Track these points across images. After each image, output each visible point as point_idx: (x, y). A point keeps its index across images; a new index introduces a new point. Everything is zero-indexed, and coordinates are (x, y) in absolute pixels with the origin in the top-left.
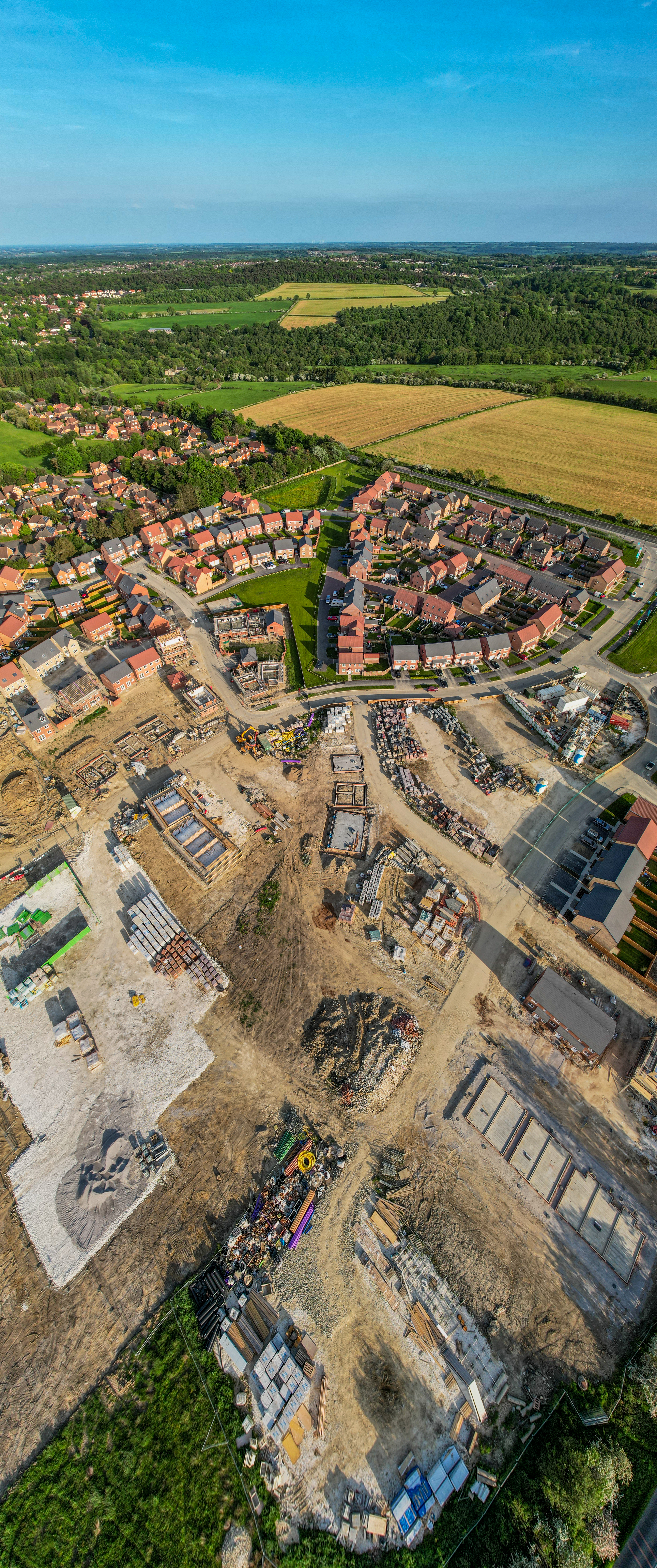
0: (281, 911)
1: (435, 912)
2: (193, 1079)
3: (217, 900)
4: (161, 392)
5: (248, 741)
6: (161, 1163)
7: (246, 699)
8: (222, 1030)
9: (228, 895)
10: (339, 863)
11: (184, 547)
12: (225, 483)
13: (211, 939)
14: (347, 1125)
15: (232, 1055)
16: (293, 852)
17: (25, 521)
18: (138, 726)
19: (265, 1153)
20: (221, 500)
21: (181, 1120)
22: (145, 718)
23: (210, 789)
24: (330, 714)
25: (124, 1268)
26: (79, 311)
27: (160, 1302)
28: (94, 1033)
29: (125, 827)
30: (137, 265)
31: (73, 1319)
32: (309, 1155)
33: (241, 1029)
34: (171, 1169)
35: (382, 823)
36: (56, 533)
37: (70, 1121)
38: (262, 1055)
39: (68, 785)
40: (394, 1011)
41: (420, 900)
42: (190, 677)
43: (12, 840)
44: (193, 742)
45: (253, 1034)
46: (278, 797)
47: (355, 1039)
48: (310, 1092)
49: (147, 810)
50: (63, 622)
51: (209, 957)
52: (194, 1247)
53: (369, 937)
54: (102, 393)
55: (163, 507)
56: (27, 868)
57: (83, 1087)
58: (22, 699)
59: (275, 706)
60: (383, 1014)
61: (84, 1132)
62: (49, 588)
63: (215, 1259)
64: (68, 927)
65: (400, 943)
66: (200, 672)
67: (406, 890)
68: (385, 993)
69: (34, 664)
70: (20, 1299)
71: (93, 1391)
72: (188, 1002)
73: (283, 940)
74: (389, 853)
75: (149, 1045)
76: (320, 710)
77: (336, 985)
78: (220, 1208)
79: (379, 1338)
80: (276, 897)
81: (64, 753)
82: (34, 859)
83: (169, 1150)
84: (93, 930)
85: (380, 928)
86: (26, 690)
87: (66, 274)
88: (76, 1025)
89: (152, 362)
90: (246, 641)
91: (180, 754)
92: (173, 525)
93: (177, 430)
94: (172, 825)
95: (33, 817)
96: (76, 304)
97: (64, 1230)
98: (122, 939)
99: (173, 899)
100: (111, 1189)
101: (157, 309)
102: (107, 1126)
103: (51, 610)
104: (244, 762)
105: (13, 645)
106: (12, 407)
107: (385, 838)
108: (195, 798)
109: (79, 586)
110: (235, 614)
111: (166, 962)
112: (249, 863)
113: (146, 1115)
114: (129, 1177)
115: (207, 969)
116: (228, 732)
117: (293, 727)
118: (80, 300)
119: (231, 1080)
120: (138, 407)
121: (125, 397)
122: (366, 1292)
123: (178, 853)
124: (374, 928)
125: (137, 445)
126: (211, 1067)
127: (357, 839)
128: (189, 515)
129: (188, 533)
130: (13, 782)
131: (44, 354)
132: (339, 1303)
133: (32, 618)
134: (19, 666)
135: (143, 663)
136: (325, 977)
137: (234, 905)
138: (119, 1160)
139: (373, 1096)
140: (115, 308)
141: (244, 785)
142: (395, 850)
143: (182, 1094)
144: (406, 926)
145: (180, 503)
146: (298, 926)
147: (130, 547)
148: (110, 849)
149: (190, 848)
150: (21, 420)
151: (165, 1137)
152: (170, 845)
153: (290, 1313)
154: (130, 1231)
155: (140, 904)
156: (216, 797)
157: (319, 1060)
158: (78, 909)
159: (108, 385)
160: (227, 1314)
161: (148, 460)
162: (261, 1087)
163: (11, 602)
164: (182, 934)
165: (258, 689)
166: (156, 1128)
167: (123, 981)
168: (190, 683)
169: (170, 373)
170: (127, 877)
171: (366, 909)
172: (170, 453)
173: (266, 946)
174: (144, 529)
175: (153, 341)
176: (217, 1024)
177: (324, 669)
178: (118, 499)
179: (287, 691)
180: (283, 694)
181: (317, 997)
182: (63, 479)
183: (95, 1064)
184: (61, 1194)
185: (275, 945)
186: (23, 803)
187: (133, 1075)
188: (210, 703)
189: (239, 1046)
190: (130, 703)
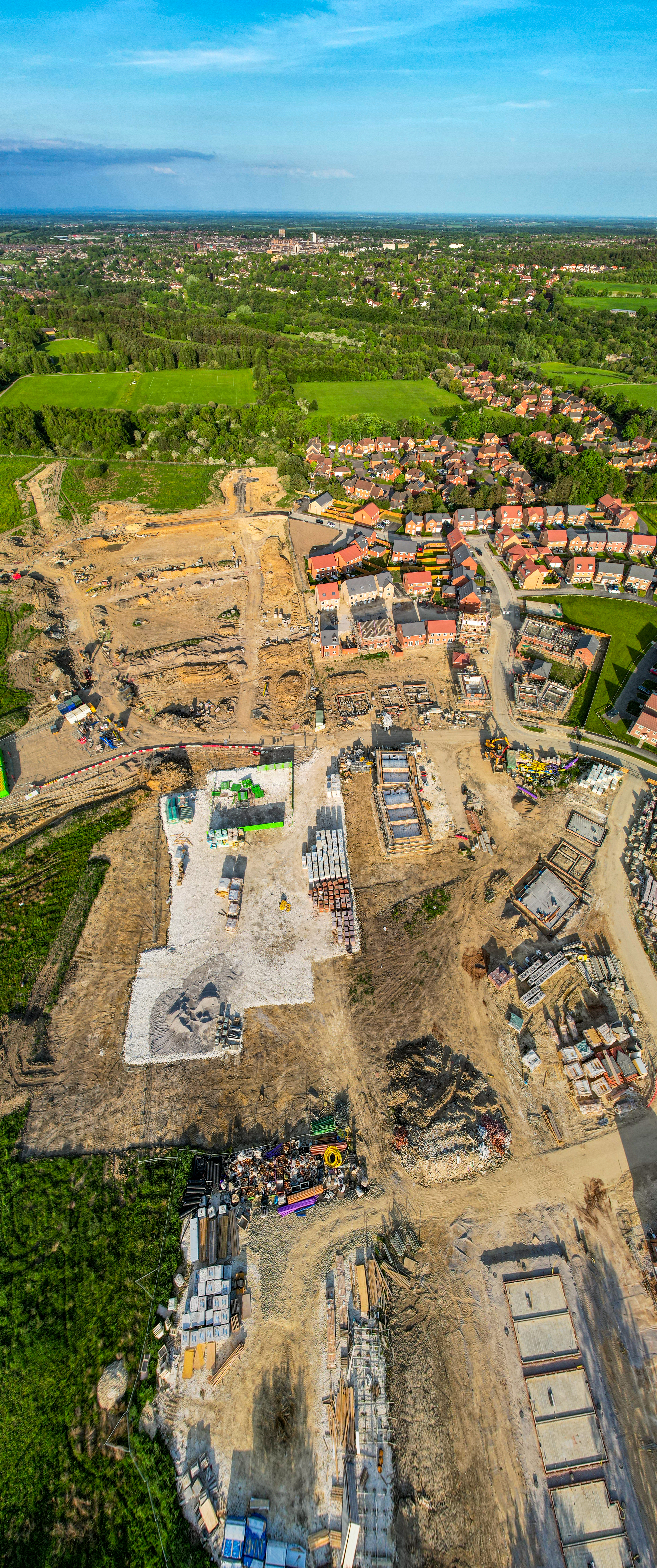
0: (438, 926)
1: (597, 1053)
2: (289, 1003)
3: (390, 874)
4: (590, 377)
5: (496, 749)
6: (230, 1044)
7: (516, 709)
8: (331, 984)
9: (400, 876)
10: (521, 924)
11: (533, 538)
12: (610, 486)
13: (365, 902)
14: (385, 1164)
15: (327, 1012)
16: (481, 878)
17: (404, 471)
18: (405, 684)
19: (305, 1115)
20: (596, 502)
21: (262, 1026)
22: (414, 680)
23: (436, 773)
24: (595, 770)
25: (166, 1094)
26: (549, 284)
27: (171, 1144)
28: (243, 905)
29: (349, 763)
30: (634, 240)
31: (120, 1093)
32: (338, 1156)
33: (345, 997)
34: (234, 1056)
35: (592, 918)
36: (425, 489)
37: (194, 955)
38: (349, 1034)
39: (325, 703)
40: (493, 1108)
41: (588, 1027)
42: (473, 663)
43: (266, 722)
44: (444, 722)
45: (353, 1010)
46: (495, 818)
47: (438, 1098)
48: (371, 1104)
49: (374, 759)
50: (391, 565)
51: (355, 916)
52: (215, 1130)
53: (508, 1018)
54: (531, 367)
55: (531, 493)
56: (265, 750)
57: (215, 938)
58: (329, 616)
59: (541, 730)
60: (479, 1101)
61: (197, 971)
62: (395, 533)
63: (223, 1155)
64: (270, 812)
65: (539, 1051)
66: (485, 663)
67: (579, 1005)
68: (494, 1086)
69: (352, 591)
70: (103, 1045)
71: (103, 1154)
72: (319, 938)
73: (424, 953)
74: (581, 952)
75: (273, 947)
76: (586, 759)
77: (449, 1033)
78: (249, 1122)
79: (301, 1373)
80: (440, 911)
81: (336, 675)
82: (273, 746)
83: (241, 1040)
84: (284, 827)
85: (526, 1019)
86: (335, 610)
87: (555, 246)
88: (235, 888)
89: (598, 344)
90: (547, 654)
91: (427, 727)
92: (533, 513)
93: (587, 418)
94: (387, 785)
95: (288, 713)
96: (550, 276)
97: (149, 1026)
98: (300, 850)
99: (354, 846)
100: (189, 1027)
101: (632, 289)
102: (214, 981)
103: (388, 551)
104: (481, 767)
105: (344, 569)
106: (443, 367)
107: (587, 936)
108: (419, 773)
109: (420, 540)
110: (549, 622)
111: (321, 893)
112: (434, 860)
113: (241, 998)
114: (205, 1031)
115: (348, 925)
116: (481, 731)
117: (549, 760)
118: (555, 273)
119: (315, 1031)
120: (559, 388)
121: (551, 376)
122: (314, 1322)
123: (379, 810)
124: (519, 1014)
125: (539, 424)
126: (306, 1006)
127: (554, 914)
128: (554, 508)
129: (543, 527)
130: (289, 678)
131: (495, 322)
132: (289, 1302)
133: (369, 553)
134: (340, 588)
135: (439, 632)
136: (444, 1018)
137: (400, 888)
138: (206, 1013)
139: (424, 1165)
140: (587, 284)
141: (469, 787)
142: (591, 955)
143: (273, 1007)
144: (555, 1039)
145: (552, 493)
146: (446, 951)
147: (480, 521)
148: (329, 773)
149: (391, 813)
150: (445, 380)
151: (244, 1027)
152: (376, 800)
153: (249, 1262)
154: (184, 1070)
155: (328, 832)
156: (438, 783)
157: (394, 1085)
158: (283, 804)
159: (540, 361)
160: (207, 1207)
161: (542, 444)
162: (334, 1060)
163: (360, 533)
164: (346, 881)
165: (533, 705)
166: (242, 1014)
167: (283, 883)
168: (470, 668)
169: (611, 358)
170: (329, 804)
171: (524, 988)
172: (567, 441)
173: (407, 946)
174: (502, 508)
175: (611, 322)
176: (330, 976)
177: (615, 720)
178: (493, 473)
179: (561, 722)
180: (556, 723)
181: (425, 1030)
182: (454, 442)
183: (231, 928)
184: (161, 1000)
185: (416, 952)
186: (288, 698)
187: (249, 960)
188: (479, 695)
189: (336, 1009)
190: (409, 660)
